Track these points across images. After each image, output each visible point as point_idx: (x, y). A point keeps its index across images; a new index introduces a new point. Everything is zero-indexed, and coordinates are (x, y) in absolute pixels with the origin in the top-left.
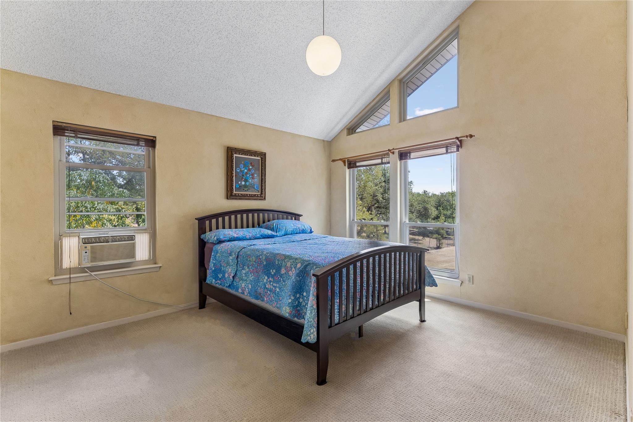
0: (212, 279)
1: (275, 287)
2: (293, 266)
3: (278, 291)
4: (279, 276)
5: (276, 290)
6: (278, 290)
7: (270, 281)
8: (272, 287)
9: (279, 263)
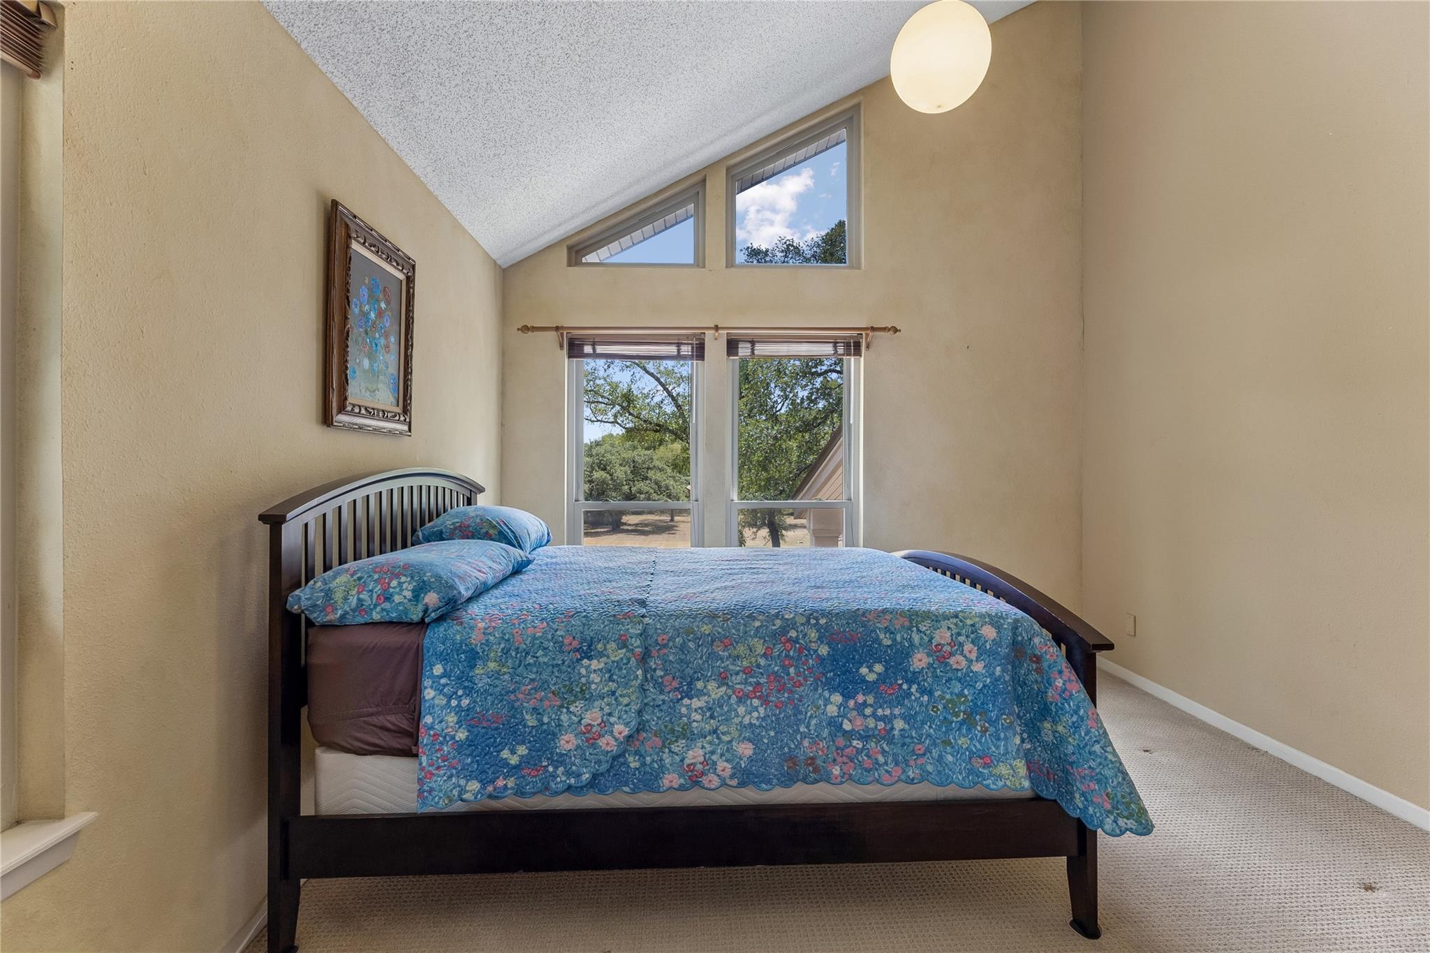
0: (462, 782)
1: (887, 720)
2: (961, 639)
3: (901, 730)
4: (900, 682)
5: (892, 729)
6: (899, 724)
7: (861, 707)
8: (871, 723)
9: (899, 638)
